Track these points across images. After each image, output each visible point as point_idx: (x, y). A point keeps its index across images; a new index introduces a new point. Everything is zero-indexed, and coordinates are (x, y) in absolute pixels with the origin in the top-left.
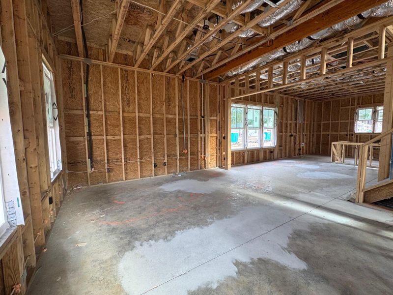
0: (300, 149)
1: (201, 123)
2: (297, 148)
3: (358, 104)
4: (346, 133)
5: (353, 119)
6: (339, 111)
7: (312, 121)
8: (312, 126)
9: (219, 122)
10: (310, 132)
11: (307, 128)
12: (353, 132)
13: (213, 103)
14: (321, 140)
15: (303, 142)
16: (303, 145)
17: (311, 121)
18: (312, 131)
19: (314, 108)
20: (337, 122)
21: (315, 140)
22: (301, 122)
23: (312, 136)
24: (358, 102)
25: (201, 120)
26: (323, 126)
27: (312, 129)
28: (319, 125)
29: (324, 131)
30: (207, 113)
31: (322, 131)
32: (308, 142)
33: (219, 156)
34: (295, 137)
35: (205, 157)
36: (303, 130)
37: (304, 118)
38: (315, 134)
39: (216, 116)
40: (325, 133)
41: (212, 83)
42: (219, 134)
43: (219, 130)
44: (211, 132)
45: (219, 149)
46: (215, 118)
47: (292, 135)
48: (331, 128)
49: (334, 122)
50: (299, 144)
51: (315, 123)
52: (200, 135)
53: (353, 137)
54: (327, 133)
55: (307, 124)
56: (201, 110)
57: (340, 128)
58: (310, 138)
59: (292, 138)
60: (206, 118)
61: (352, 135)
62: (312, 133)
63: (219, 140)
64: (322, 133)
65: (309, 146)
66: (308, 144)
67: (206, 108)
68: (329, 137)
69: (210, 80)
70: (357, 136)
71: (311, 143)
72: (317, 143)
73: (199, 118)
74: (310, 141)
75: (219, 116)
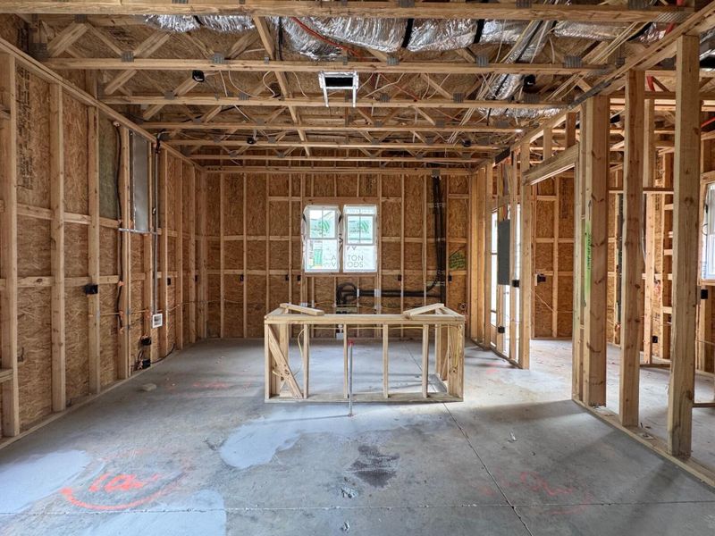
0: (146, 342)
2: (131, 339)
3: (308, 194)
4: (283, 272)
5: (299, 234)
6: (264, 208)
7: (193, 229)
8: (193, 248)
10: (186, 269)
11: (173, 253)
12: (299, 268)
14: (222, 294)
15: (161, 309)
16: (156, 322)
17: (186, 232)
18: (193, 265)
19: (198, 190)
20: (261, 238)
21: (203, 295)
22: (143, 229)
23: (193, 283)
24: (306, 188)
26: (226, 249)
27: (192, 256)
28: (215, 247)
29: (229, 265)
31: (222, 266)
32: (180, 306)
34: (118, 292)
36: (159, 259)
37: (160, 213)
38: (204, 272)
40: (230, 272)
47: (92, 289)
48: (248, 255)
49: (252, 238)
50: (144, 320)
51: (203, 240)
53: (301, 282)
54: (239, 272)
55: (172, 241)
57: (270, 257)
58: (186, 288)
59: (96, 300)
61: (299, 278)
62: (193, 273)
64: (223, 272)
65: (186, 319)
66: (183, 312)
68: (245, 283)
70: (309, 279)
71: (192, 307)
72: (210, 305)
74: (186, 300)
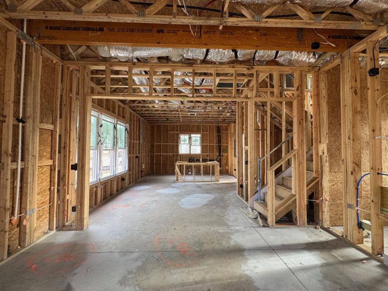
1: (15, 135)
2: (140, 170)
4: (173, 154)
6: (167, 135)
8: (147, 147)
9: (60, 136)
12: (178, 153)
13: (48, 95)
14: (155, 160)
15: (144, 163)
20: (166, 144)
21: (149, 161)
22: (142, 143)
24: (180, 129)
25: (16, 127)
26: (156, 147)
28: (153, 146)
29: (157, 152)
30: (34, 112)
33: (58, 206)
35: (20, 220)
36: (144, 151)
39: (54, 123)
41: (47, 54)
42: (60, 160)
43: (59, 152)
44: (41, 156)
45: (58, 191)
46: (51, 127)
47: (137, 157)
48: (162, 149)
49: (164, 144)
50: (141, 166)
51: (149, 144)
52: (11, 166)
54: (160, 154)
55: (145, 145)
56: (17, 102)
57: (169, 149)
60: (29, 125)
61: (178, 156)
63: (59, 171)
64: (155, 154)
65: (147, 167)
67: (30, 101)
68: (161, 157)
69: (44, 45)
70: (181, 156)
72: (151, 164)
73: (11, 121)
75: (61, 123)
